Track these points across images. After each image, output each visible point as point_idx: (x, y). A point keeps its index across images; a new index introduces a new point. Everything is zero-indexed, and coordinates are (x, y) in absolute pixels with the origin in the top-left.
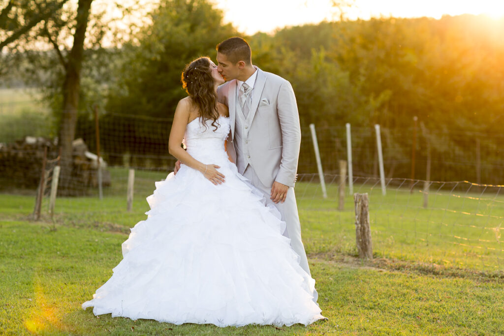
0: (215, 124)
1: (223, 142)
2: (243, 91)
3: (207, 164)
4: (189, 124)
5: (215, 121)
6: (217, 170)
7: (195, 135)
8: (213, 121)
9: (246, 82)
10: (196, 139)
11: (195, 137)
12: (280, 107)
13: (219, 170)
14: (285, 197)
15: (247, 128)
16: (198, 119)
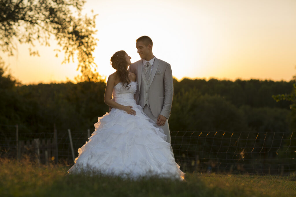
0: (128, 86)
1: (133, 95)
2: (147, 66)
3: (126, 106)
4: (115, 87)
5: (128, 84)
6: (132, 108)
7: (118, 92)
8: (127, 84)
9: (149, 62)
10: (120, 94)
11: (118, 93)
12: (166, 77)
13: (132, 109)
14: (165, 124)
15: (147, 85)
16: (120, 83)
